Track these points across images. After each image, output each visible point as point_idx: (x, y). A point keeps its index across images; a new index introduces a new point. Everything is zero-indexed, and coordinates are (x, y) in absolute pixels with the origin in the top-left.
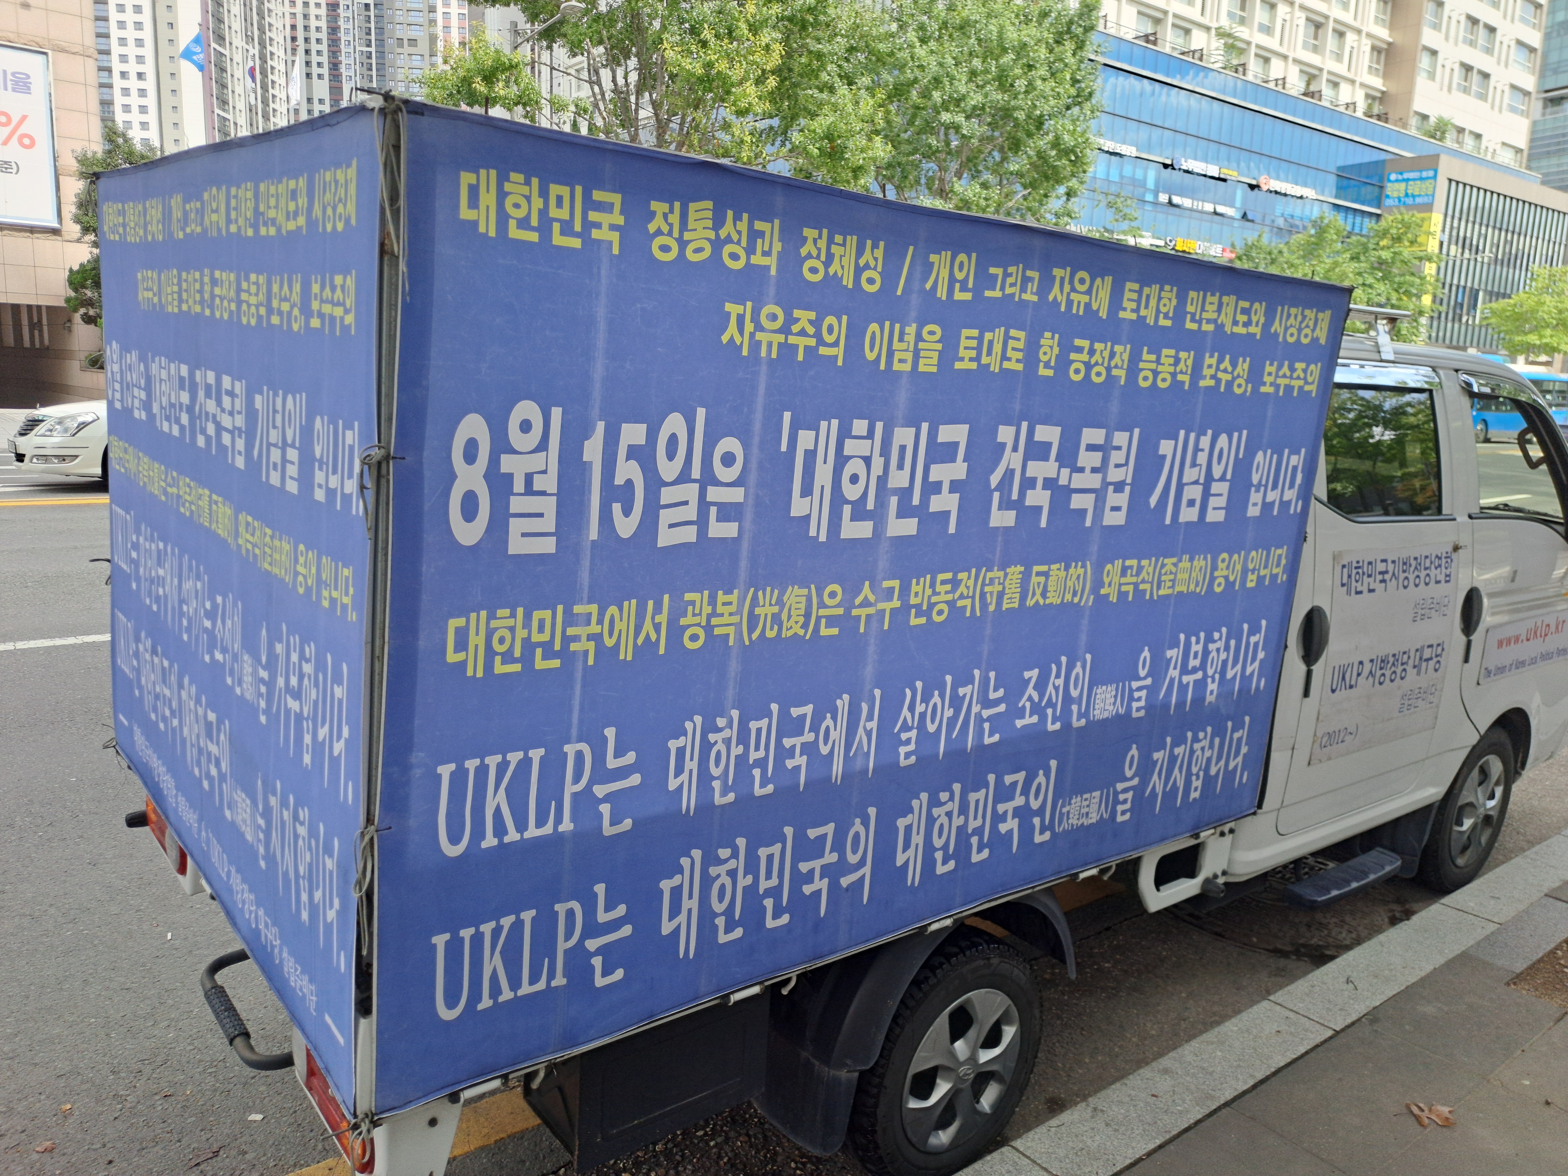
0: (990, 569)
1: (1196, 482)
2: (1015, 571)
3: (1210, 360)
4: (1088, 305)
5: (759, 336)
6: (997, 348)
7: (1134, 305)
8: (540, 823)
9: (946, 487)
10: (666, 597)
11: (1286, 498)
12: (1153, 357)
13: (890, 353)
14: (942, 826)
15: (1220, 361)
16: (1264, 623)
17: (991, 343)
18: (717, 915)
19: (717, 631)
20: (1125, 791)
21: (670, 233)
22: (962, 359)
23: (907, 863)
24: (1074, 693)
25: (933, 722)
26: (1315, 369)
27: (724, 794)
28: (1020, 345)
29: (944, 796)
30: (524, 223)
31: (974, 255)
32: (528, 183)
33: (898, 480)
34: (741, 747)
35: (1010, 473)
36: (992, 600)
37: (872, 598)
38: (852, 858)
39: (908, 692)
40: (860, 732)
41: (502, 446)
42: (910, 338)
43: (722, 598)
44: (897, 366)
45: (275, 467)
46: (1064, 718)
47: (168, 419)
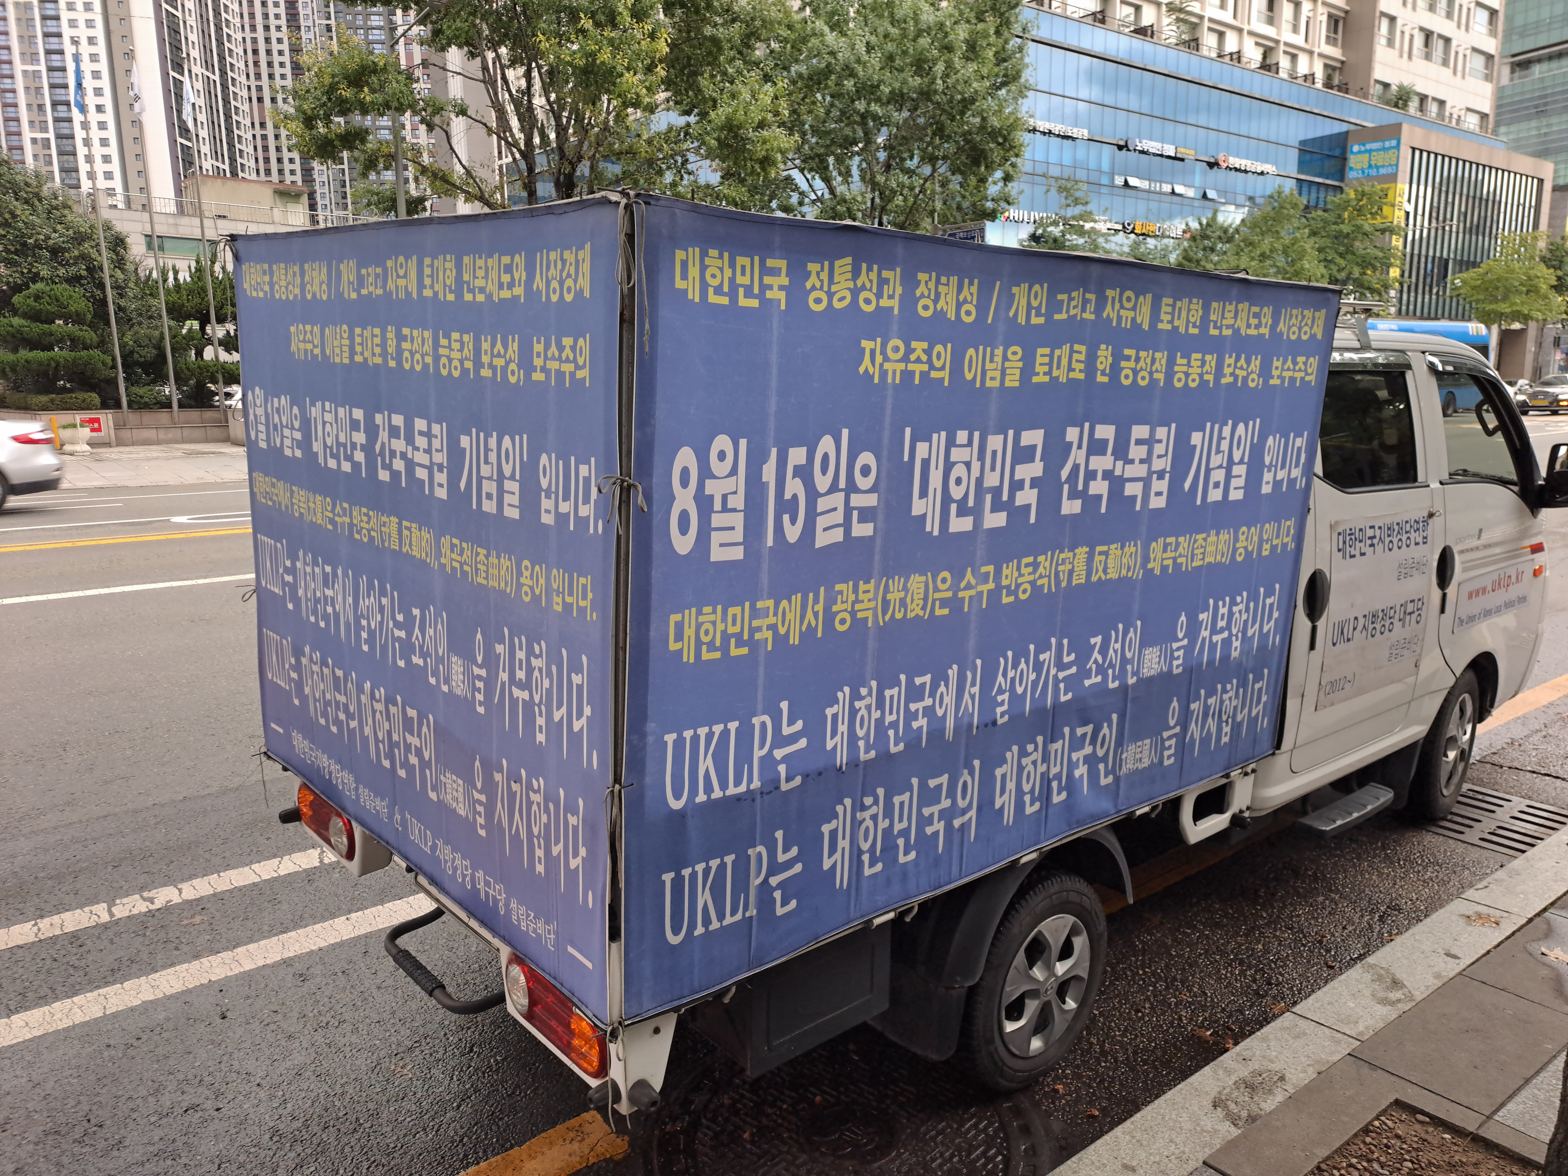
0: (1062, 551)
1: (1220, 467)
2: (1082, 551)
3: (1229, 360)
4: (1133, 320)
5: (887, 366)
7: (1169, 317)
8: (737, 783)
9: (1027, 484)
10: (822, 589)
11: (1293, 475)
12: (1185, 361)
13: (984, 373)
14: (1029, 773)
15: (1237, 360)
16: (1277, 586)
17: (1060, 357)
18: (863, 852)
19: (860, 615)
20: (1170, 738)
21: (821, 288)
22: (1038, 374)
23: (1003, 806)
24: (1129, 655)
25: (1020, 685)
26: (1314, 361)
27: (867, 752)
28: (1082, 357)
29: (1030, 748)
30: (718, 291)
31: (1046, 285)
32: (721, 257)
33: (992, 480)
34: (879, 712)
35: (1076, 467)
36: (1064, 578)
37: (973, 582)
38: (962, 803)
39: (1002, 660)
40: (967, 696)
41: (706, 473)
42: (998, 359)
43: (862, 587)
44: (989, 383)
45: (489, 496)
46: (1121, 677)
47: (336, 457)
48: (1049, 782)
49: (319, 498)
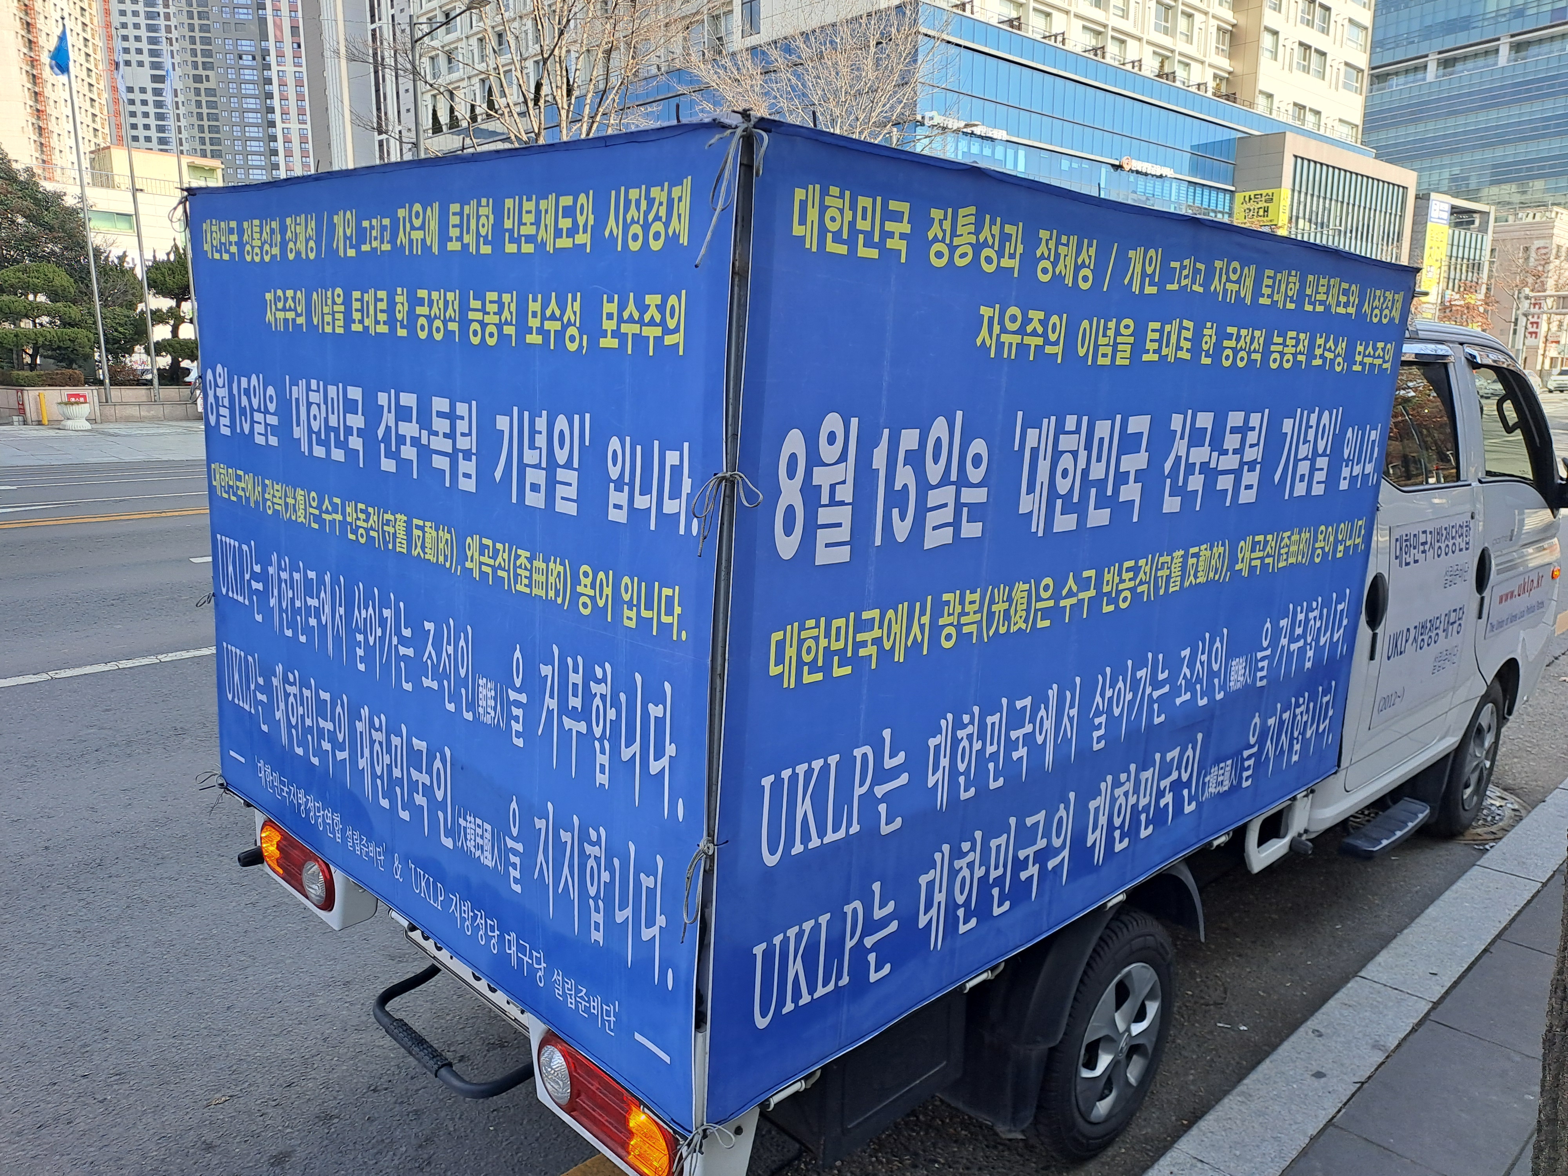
0: (1162, 555)
1: (1306, 458)
2: (1178, 554)
3: (1320, 341)
4: (1238, 294)
5: (1003, 338)
6: (1174, 338)
7: (1269, 291)
8: (836, 828)
9: (1132, 477)
10: (929, 599)
11: (1366, 472)
12: (1281, 340)
13: (1096, 348)
14: (1120, 806)
15: (1327, 341)
16: (1347, 591)
17: (1169, 334)
18: (959, 906)
19: (966, 630)
20: (1249, 758)
21: (943, 240)
22: (1148, 352)
23: (1094, 843)
24: (1215, 667)
25: (1117, 706)
26: (1390, 348)
27: (967, 789)
28: (1190, 335)
29: (1123, 777)
30: (837, 237)
31: (1160, 250)
32: (842, 196)
33: (1097, 472)
34: (980, 742)
35: (1178, 458)
36: (1162, 583)
37: (1075, 589)
38: (1057, 843)
39: (1100, 677)
40: (1066, 719)
41: (814, 460)
42: (1111, 333)
43: (969, 597)
44: (1101, 361)
45: (535, 488)
46: (1209, 692)
47: (325, 443)
48: (1140, 813)
49: (300, 492)
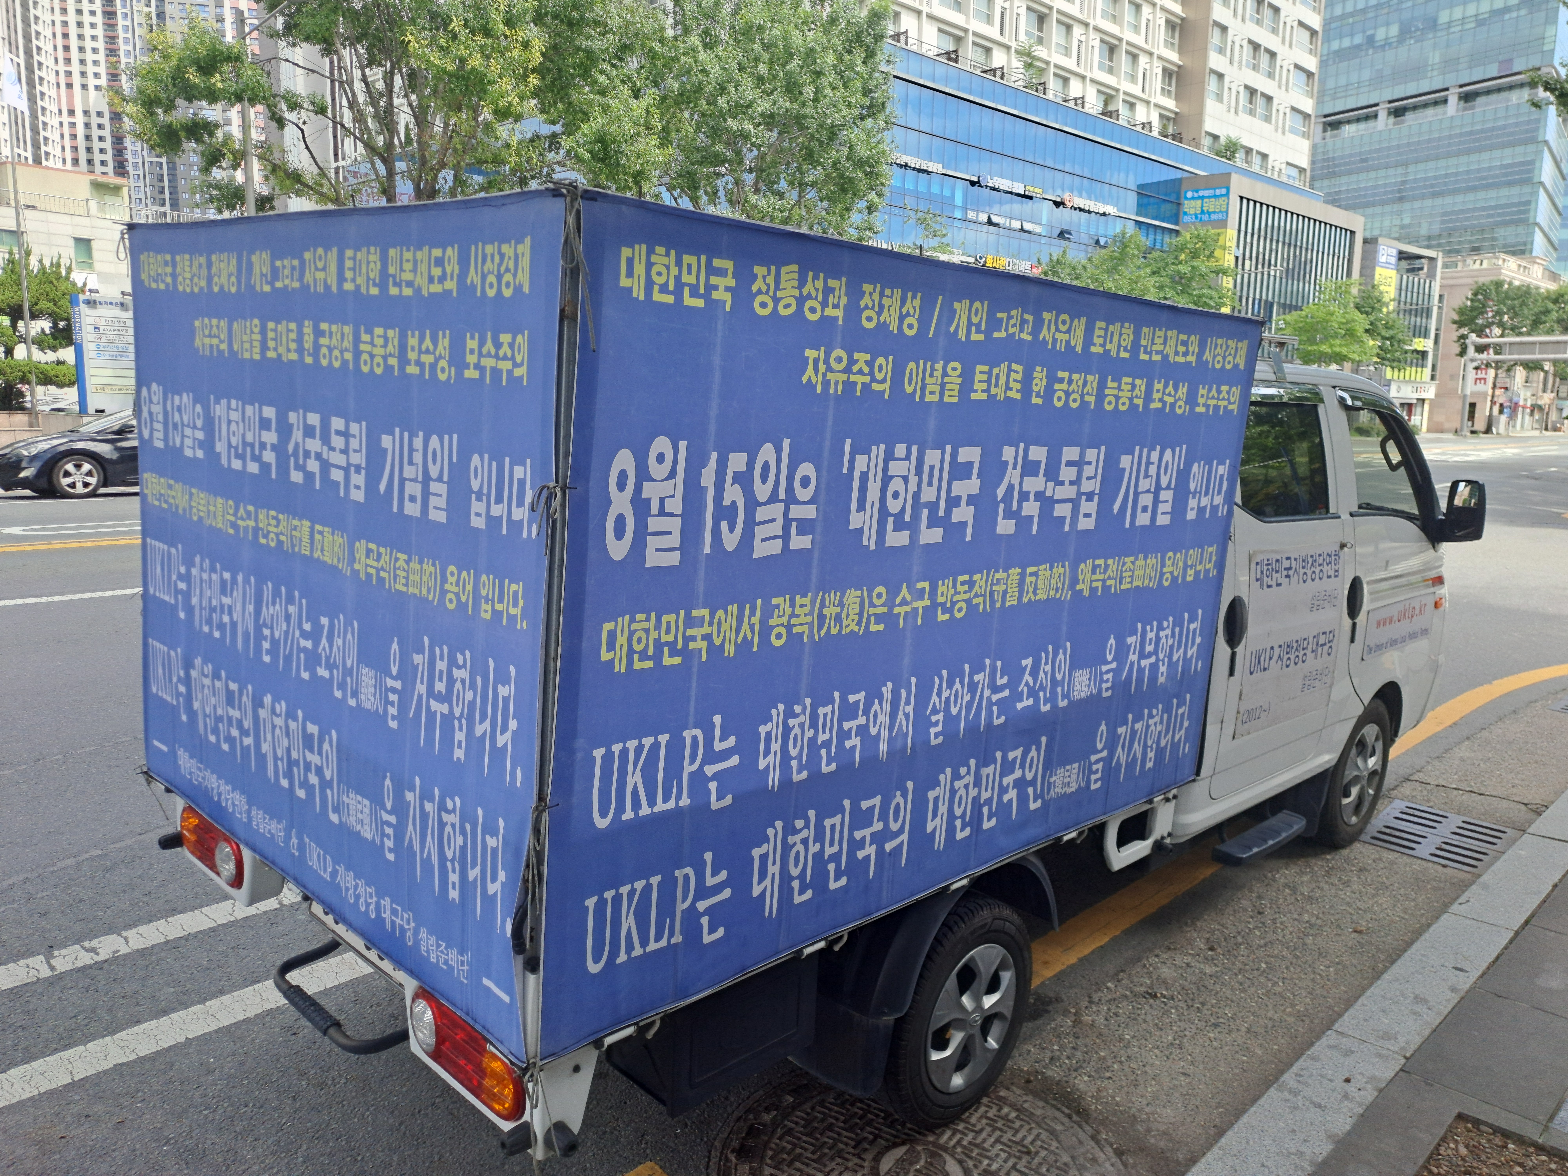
0: (997, 571)
1: (1148, 491)
2: (1015, 572)
3: (1158, 386)
4: (1068, 342)
5: (829, 376)
6: (1002, 380)
7: (1101, 341)
8: (666, 799)
9: (964, 501)
10: (759, 602)
11: (1215, 503)
12: (1115, 385)
13: (924, 387)
14: (961, 797)
16: (1200, 612)
17: (998, 376)
18: (794, 878)
19: (796, 630)
20: (1097, 762)
21: (767, 293)
22: (976, 391)
23: (935, 829)
24: (1059, 678)
25: (955, 705)
26: (1236, 392)
27: (799, 772)
28: (1019, 377)
29: (963, 771)
30: (663, 289)
31: (986, 302)
32: (668, 254)
33: (929, 494)
34: (812, 730)
35: (1011, 488)
37: (908, 597)
38: (894, 827)
39: (936, 680)
40: (901, 715)
41: (644, 475)
42: (938, 373)
43: (799, 601)
44: (928, 398)
45: (412, 499)
46: (1052, 699)
47: (241, 457)
48: (980, 807)
49: (220, 500)
